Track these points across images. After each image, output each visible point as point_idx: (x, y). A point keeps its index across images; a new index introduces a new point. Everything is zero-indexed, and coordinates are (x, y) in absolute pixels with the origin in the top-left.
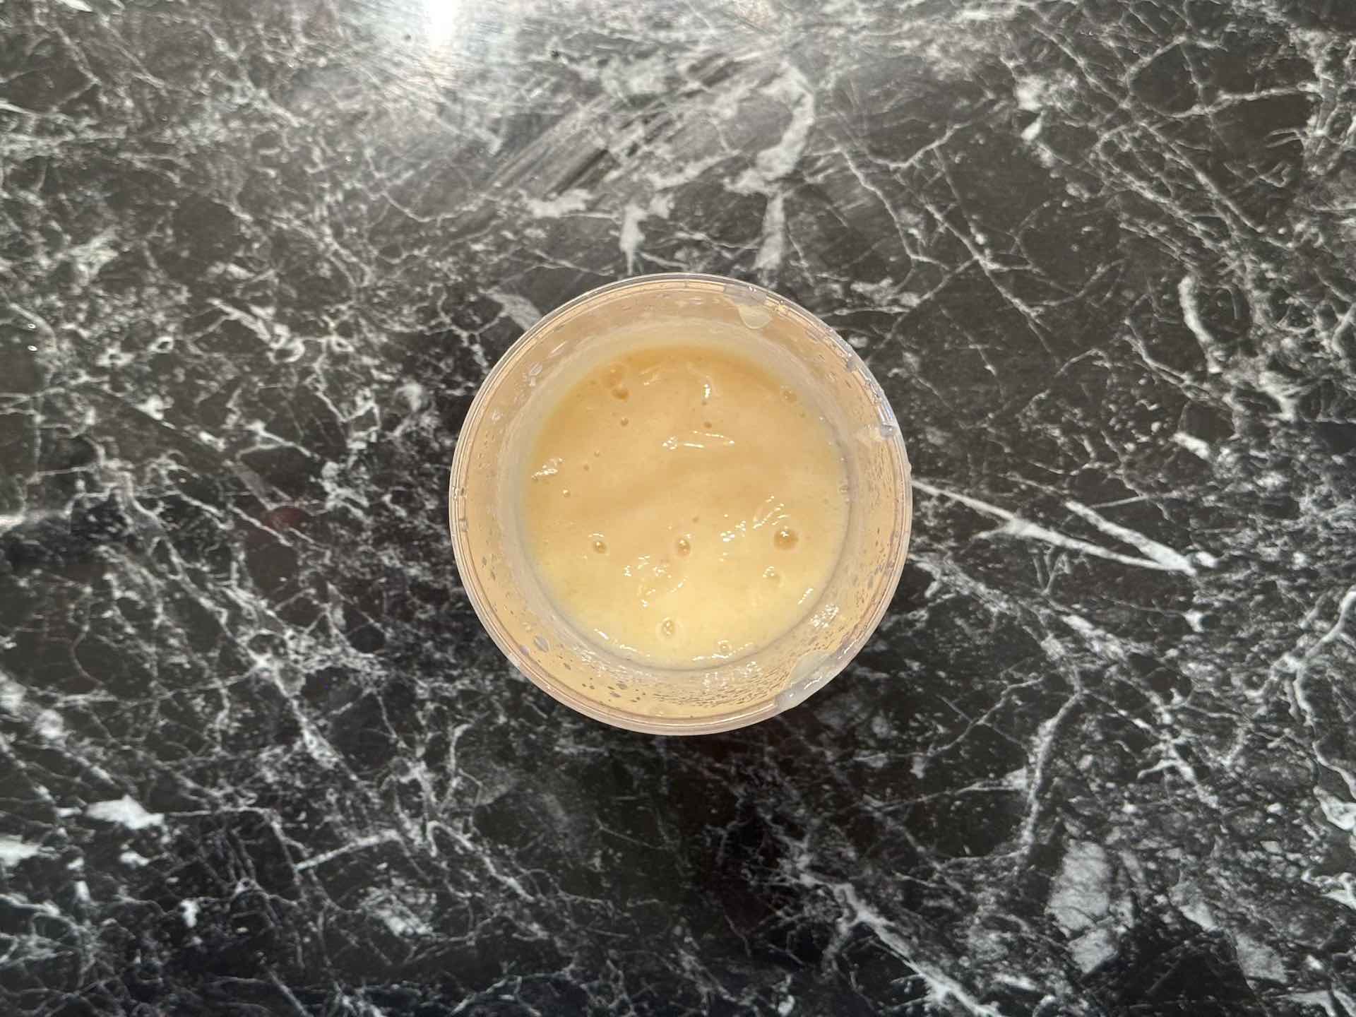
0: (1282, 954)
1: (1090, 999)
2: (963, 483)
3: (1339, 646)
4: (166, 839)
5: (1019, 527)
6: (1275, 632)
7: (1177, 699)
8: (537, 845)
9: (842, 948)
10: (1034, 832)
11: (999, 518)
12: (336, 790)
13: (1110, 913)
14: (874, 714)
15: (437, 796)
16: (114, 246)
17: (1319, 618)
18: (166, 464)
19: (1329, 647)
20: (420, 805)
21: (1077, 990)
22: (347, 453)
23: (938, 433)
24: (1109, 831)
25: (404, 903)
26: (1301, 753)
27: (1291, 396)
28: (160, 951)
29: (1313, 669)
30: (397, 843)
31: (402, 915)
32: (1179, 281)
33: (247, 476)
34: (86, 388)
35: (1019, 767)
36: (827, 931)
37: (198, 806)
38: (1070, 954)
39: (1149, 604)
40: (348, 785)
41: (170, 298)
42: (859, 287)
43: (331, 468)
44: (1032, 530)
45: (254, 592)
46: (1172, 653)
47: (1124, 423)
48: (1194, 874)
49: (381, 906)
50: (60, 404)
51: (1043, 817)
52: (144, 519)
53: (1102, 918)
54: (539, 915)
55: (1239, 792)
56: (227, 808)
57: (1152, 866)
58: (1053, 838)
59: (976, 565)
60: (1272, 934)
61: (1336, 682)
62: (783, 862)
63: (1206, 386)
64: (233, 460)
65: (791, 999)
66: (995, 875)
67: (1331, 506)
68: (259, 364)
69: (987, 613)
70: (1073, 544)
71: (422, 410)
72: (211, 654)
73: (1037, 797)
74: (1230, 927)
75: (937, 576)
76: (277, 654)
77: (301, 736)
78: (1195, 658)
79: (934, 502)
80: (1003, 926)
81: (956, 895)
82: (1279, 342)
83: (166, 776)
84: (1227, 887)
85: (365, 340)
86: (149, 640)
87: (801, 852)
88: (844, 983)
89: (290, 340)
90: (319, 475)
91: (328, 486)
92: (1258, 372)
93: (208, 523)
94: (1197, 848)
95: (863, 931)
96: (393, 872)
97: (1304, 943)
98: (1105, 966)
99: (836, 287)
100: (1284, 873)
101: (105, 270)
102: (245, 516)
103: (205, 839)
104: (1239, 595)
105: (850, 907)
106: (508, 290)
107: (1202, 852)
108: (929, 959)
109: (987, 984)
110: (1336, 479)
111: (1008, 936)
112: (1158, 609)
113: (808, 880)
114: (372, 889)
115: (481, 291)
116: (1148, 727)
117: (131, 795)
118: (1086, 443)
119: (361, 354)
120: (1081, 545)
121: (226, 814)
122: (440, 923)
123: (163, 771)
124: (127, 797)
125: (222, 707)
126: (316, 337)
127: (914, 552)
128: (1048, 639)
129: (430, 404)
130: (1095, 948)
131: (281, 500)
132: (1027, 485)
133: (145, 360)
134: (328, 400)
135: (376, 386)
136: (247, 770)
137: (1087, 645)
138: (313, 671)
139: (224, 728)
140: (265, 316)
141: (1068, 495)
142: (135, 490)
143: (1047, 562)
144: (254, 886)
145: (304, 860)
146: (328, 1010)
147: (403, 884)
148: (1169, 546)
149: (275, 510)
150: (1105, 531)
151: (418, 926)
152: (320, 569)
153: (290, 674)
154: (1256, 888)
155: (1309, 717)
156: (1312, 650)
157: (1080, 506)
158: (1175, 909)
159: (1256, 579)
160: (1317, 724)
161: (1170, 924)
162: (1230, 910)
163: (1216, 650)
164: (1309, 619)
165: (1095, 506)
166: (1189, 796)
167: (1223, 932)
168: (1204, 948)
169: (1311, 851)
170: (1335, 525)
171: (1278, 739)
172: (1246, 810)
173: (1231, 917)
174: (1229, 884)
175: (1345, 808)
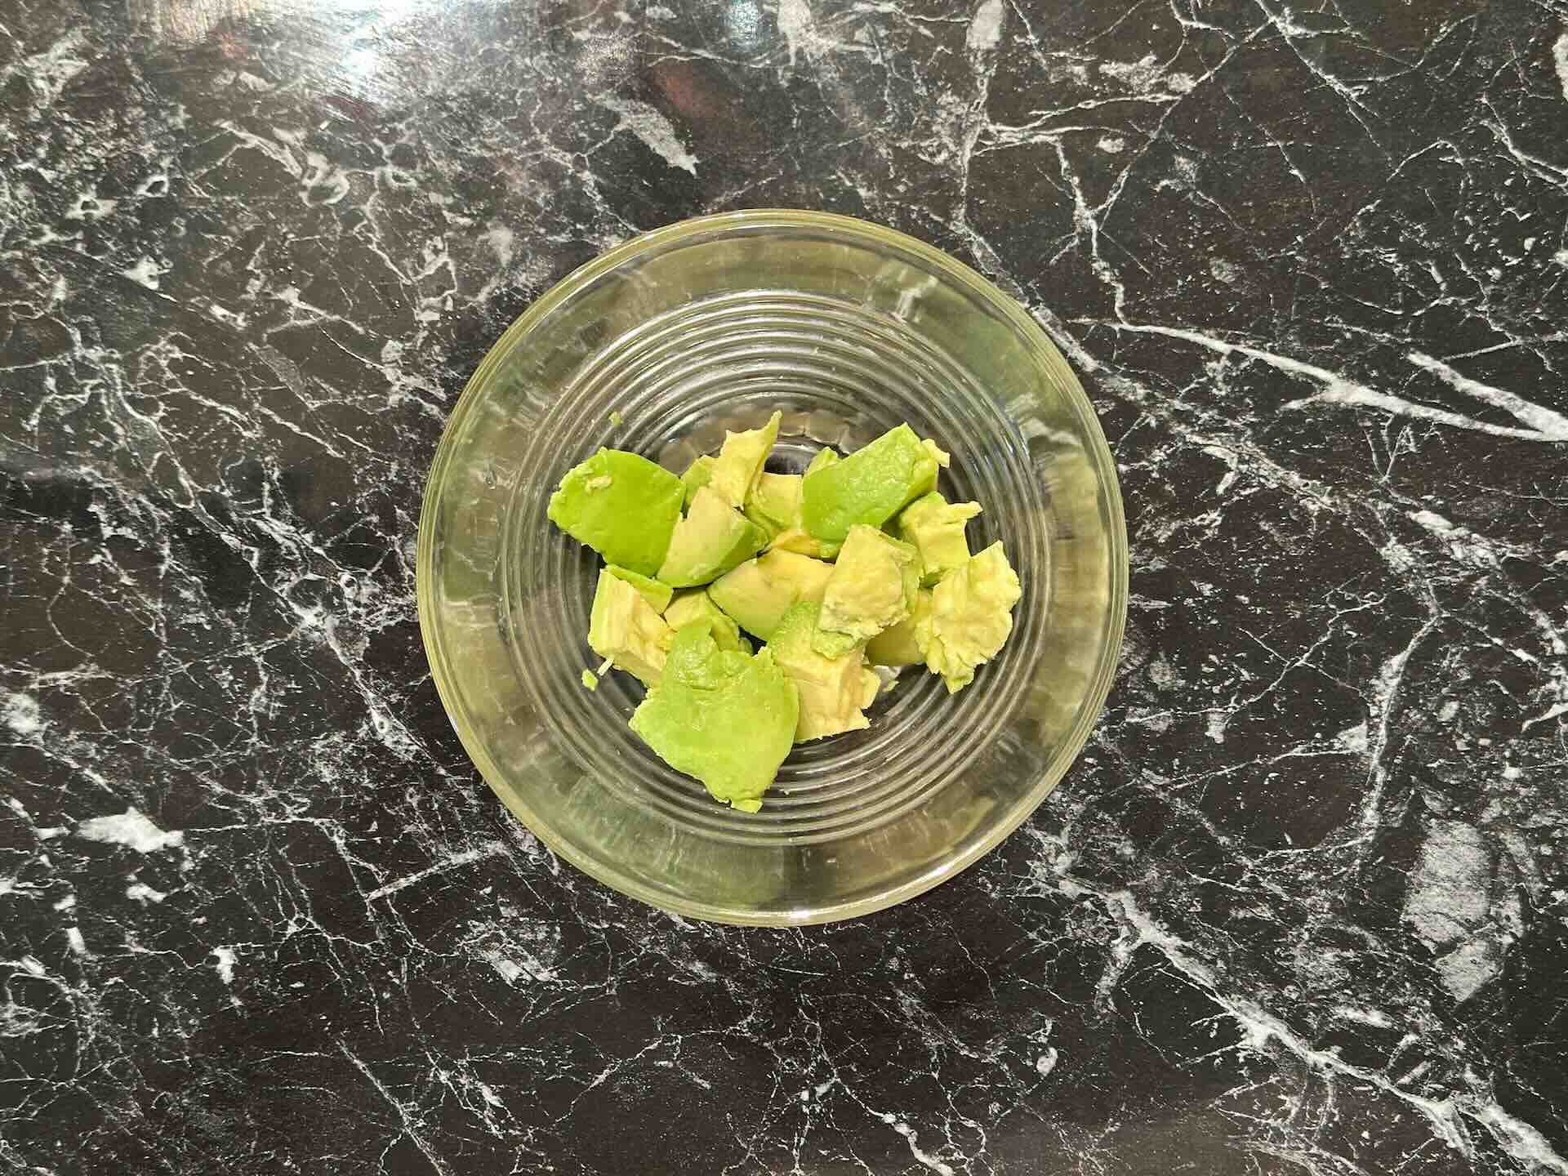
1: (1467, 1036)
2: (1263, 334)
4: (187, 865)
5: (1344, 392)
9: (1121, 979)
10: (1379, 809)
11: (1315, 378)
12: (419, 790)
13: (1490, 918)
14: (1151, 658)
16: (85, 53)
18: (166, 351)
21: (1449, 1024)
22: (415, 327)
23: (1227, 266)
24: (1486, 805)
25: (517, 940)
28: (184, 1018)
30: (505, 858)
31: (515, 957)
32: (1554, 40)
33: (277, 364)
34: (51, 251)
35: (1357, 723)
36: (1098, 957)
37: (230, 818)
38: (1437, 977)
39: (1527, 489)
40: (436, 783)
41: (164, 121)
42: (1110, 69)
43: (393, 348)
44: (1363, 395)
45: (293, 524)
46: (1562, 555)
47: (1485, 241)
49: (485, 945)
50: (17, 274)
51: (1390, 789)
52: (142, 424)
53: (1479, 924)
54: (702, 951)
56: (271, 819)
57: (1546, 850)
58: (1407, 819)
59: (1285, 447)
62: (1033, 865)
64: (258, 342)
65: (1053, 1051)
66: (1327, 872)
68: (289, 208)
69: (1303, 512)
70: (1419, 411)
71: (514, 265)
72: (239, 610)
73: (1382, 763)
75: (1233, 466)
76: (329, 606)
77: (369, 716)
79: (1224, 361)
80: (1343, 941)
81: (1275, 901)
83: (186, 778)
85: (432, 170)
86: (154, 597)
87: (1059, 851)
88: (1127, 1026)
89: (330, 174)
90: (378, 359)
91: (390, 374)
93: (228, 431)
95: (1147, 954)
96: (500, 899)
98: (1486, 989)
99: (1079, 69)
101: (72, 86)
102: (278, 420)
103: (240, 865)
105: (1129, 923)
106: (624, 93)
108: (1241, 990)
109: (1323, 1022)
111: (1350, 954)
112: (1541, 496)
113: (1069, 888)
114: (471, 923)
115: (589, 96)
116: (1534, 659)
117: (136, 806)
118: (1433, 271)
119: (428, 190)
120: (1432, 413)
121: (269, 827)
122: (568, 966)
123: (179, 772)
124: (131, 809)
125: (258, 682)
126: (365, 168)
127: (1200, 433)
128: (1389, 545)
129: (524, 256)
130: (1472, 966)
131: (327, 395)
132: (1353, 333)
133: (132, 208)
134: (384, 256)
135: (449, 234)
136: (295, 766)
137: (1445, 551)
138: (379, 628)
139: (261, 710)
140: (293, 142)
141: (1411, 343)
142: (125, 388)
143: (1385, 438)
144: (310, 925)
145: (378, 886)
146: (419, 1091)
147: (515, 914)
148: (1554, 409)
149: (319, 408)
150: (1463, 392)
151: (538, 971)
152: (383, 488)
153: (350, 634)
157: (1428, 358)
165: (1449, 358)
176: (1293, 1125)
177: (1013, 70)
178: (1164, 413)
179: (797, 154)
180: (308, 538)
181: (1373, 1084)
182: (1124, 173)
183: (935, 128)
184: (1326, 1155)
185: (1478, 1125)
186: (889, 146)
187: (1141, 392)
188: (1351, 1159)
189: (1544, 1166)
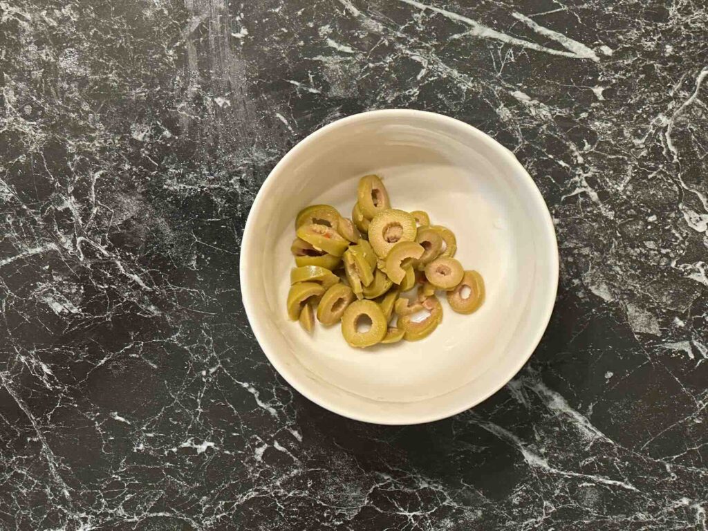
0: (658, 317)
3: (696, 108)
5: (480, 31)
6: (653, 99)
7: (587, 146)
8: (152, 253)
11: (466, 24)
12: (13, 216)
15: (83, 220)
17: (683, 90)
19: (689, 108)
20: (71, 226)
25: (62, 292)
26: (670, 181)
29: (678, 124)
30: (56, 251)
31: (60, 301)
39: (568, 82)
40: (21, 213)
44: (489, 33)
46: (584, 115)
48: (598, 264)
49: (45, 294)
54: (155, 300)
55: (626, 210)
57: (570, 259)
59: (451, 57)
60: (652, 303)
61: (694, 133)
67: (690, 13)
69: (459, 90)
70: (516, 41)
74: (623, 299)
75: (425, 66)
78: (599, 119)
79: (422, 13)
84: (621, 272)
94: (601, 247)
96: (53, 272)
97: (672, 309)
100: (659, 263)
104: (628, 75)
107: (603, 249)
112: (574, 85)
114: (38, 283)
116: (568, 166)
120: (523, 42)
122: (87, 306)
127: (409, 49)
128: (500, 107)
137: (527, 111)
141: (514, 8)
143: (500, 54)
146: (11, 366)
147: (61, 279)
148: (582, 42)
150: (538, 32)
151: (72, 308)
154: (639, 273)
155: (675, 157)
156: (678, 111)
157: (522, 15)
158: (586, 288)
159: (641, 63)
160: (680, 161)
161: (583, 298)
162: (623, 288)
163: (613, 112)
164: (675, 90)
165: (532, 16)
166: (595, 212)
167: (618, 303)
168: (604, 314)
169: (677, 247)
170: (692, 25)
171: (655, 172)
172: (634, 220)
173: (623, 292)
174: (622, 270)
175: (700, 218)
178: (392, 38)
185: (533, 392)
187: (381, 27)
189: (564, 413)
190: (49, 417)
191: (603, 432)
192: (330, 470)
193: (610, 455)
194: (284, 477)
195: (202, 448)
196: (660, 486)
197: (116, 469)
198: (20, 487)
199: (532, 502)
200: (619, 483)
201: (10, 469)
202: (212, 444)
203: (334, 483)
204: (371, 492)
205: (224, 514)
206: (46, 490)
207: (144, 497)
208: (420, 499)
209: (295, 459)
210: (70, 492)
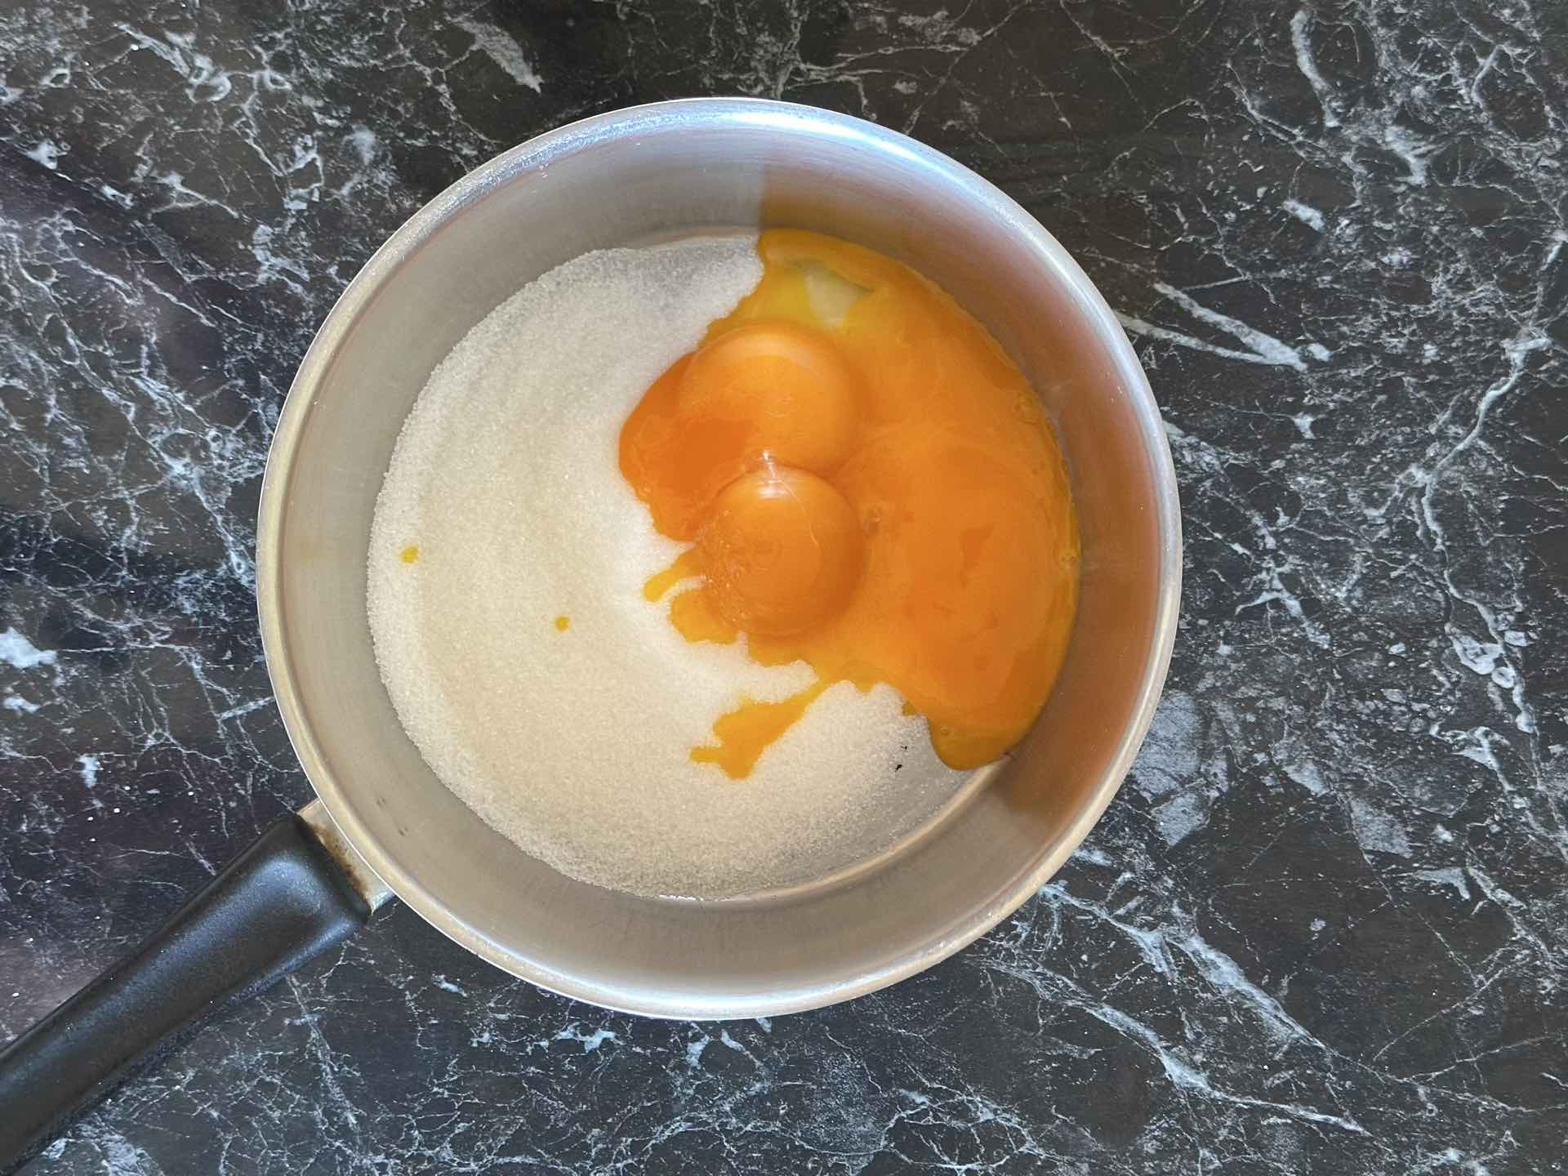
0: (1405, 822)
1: (1176, 876)
3: (1477, 455)
4: (59, 681)
6: (1400, 438)
7: (1283, 519)
13: (1200, 774)
17: (1454, 423)
18: (60, 224)
19: (1465, 456)
21: (1161, 866)
22: (284, 213)
24: (1201, 677)
26: (1430, 583)
27: (1420, 156)
28: (50, 816)
29: (1444, 483)
32: (1291, 16)
33: (159, 240)
37: (99, 641)
38: (1153, 823)
39: (1251, 406)
41: (69, 21)
42: (908, 20)
43: (263, 232)
45: (168, 383)
46: (1278, 464)
48: (1300, 727)
52: (36, 288)
53: (1190, 779)
55: (1351, 632)
56: (137, 644)
57: (1251, 718)
60: (1394, 799)
61: (1473, 499)
63: (1322, 143)
64: (143, 220)
67: (1470, 287)
68: (175, 104)
70: (1161, 334)
71: (375, 163)
72: (116, 457)
74: (1344, 791)
76: (196, 458)
77: (228, 558)
78: (1305, 471)
82: (1409, 89)
83: (60, 604)
84: (1340, 743)
85: (306, 75)
86: (40, 441)
89: (214, 74)
90: (248, 240)
91: (260, 254)
92: (1385, 126)
93: (110, 298)
94: (1305, 697)
97: (1432, 810)
98: (1192, 838)
99: (879, 19)
100: (1408, 726)
102: (157, 290)
103: (107, 682)
104: (1357, 395)
106: (480, 17)
107: (1310, 702)
110: (1474, 256)
112: (1262, 412)
115: (448, 18)
116: (1248, 553)
117: (15, 627)
118: (1178, 212)
119: (301, 93)
120: (1172, 335)
121: (133, 651)
123: (55, 599)
124: (11, 629)
125: (129, 522)
126: (246, 71)
129: (385, 156)
130: (1182, 815)
131: (202, 271)
132: (1108, 264)
133: (36, 97)
134: (260, 150)
135: (319, 133)
136: (160, 598)
137: (1177, 455)
138: (241, 480)
139: (132, 547)
140: (183, 45)
141: (1156, 274)
142: (23, 255)
144: (167, 739)
145: (229, 708)
148: (1276, 337)
149: (196, 282)
150: (1200, 318)
152: (250, 355)
153: (213, 483)
154: (1374, 744)
155: (1439, 541)
156: (1444, 460)
157: (1170, 288)
158: (1278, 770)
159: (1378, 375)
160: (1449, 548)
161: (1272, 787)
162: (1344, 771)
163: (1330, 460)
164: (1440, 423)
165: (1188, 289)
166: (1295, 635)
167: (1335, 797)
168: (1312, 816)
169: (1441, 701)
170: (1473, 310)
171: (1403, 567)
172: (1364, 651)
173: (1344, 778)
174: (1343, 739)
175: (1482, 649)
176: (1023, 947)
177: (823, 16)
179: (630, 78)
180: (180, 396)
181: (1094, 915)
182: (916, 113)
183: (753, 64)
184: (1050, 974)
185: (1182, 953)
186: (711, 77)
188: (1071, 979)
189: (1238, 992)
190: (324, 982)
191: (1305, 1027)
192: (820, 1084)
193: (1321, 1070)
194: (738, 1095)
195: (594, 1041)
196: (1407, 1127)
197: (440, 1074)
198: (270, 1108)
199: (1179, 1151)
200: (1333, 1119)
201: (251, 1075)
202: (611, 1035)
203: (827, 1108)
204: (891, 1125)
205: (630, 1161)
206: (316, 1113)
207: (488, 1128)
208: (978, 1141)
209: (758, 1063)
210: (357, 1117)
